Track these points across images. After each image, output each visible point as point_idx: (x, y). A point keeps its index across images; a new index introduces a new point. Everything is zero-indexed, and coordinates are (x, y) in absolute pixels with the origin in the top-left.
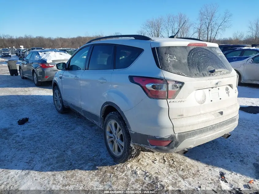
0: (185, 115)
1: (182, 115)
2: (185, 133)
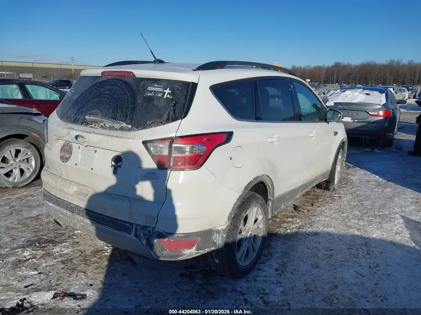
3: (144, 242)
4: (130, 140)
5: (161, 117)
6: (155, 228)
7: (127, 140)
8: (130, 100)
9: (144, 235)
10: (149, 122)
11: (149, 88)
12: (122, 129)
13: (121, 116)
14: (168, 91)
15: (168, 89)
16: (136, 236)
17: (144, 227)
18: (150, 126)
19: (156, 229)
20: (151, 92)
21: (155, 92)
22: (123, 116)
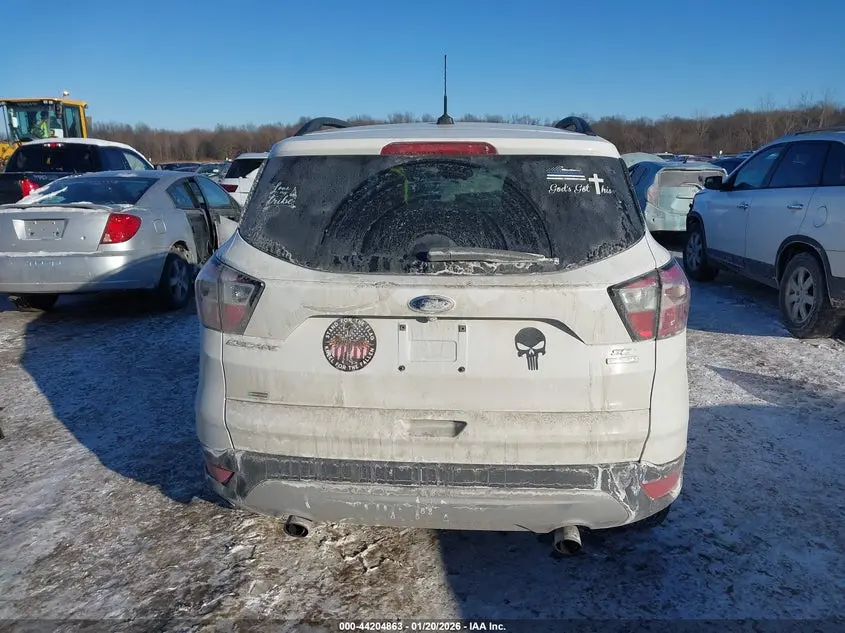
0: (273, 397)
1: (263, 395)
2: (263, 459)
3: (622, 495)
4: (581, 290)
5: (612, 234)
6: (639, 461)
7: (574, 290)
8: (517, 205)
9: (622, 481)
10: (594, 248)
11: (551, 177)
12: (537, 268)
13: (518, 243)
14: (596, 180)
15: (596, 175)
16: (604, 488)
17: (620, 467)
18: (601, 254)
19: (643, 463)
20: (561, 184)
21: (572, 184)
22: (525, 242)
